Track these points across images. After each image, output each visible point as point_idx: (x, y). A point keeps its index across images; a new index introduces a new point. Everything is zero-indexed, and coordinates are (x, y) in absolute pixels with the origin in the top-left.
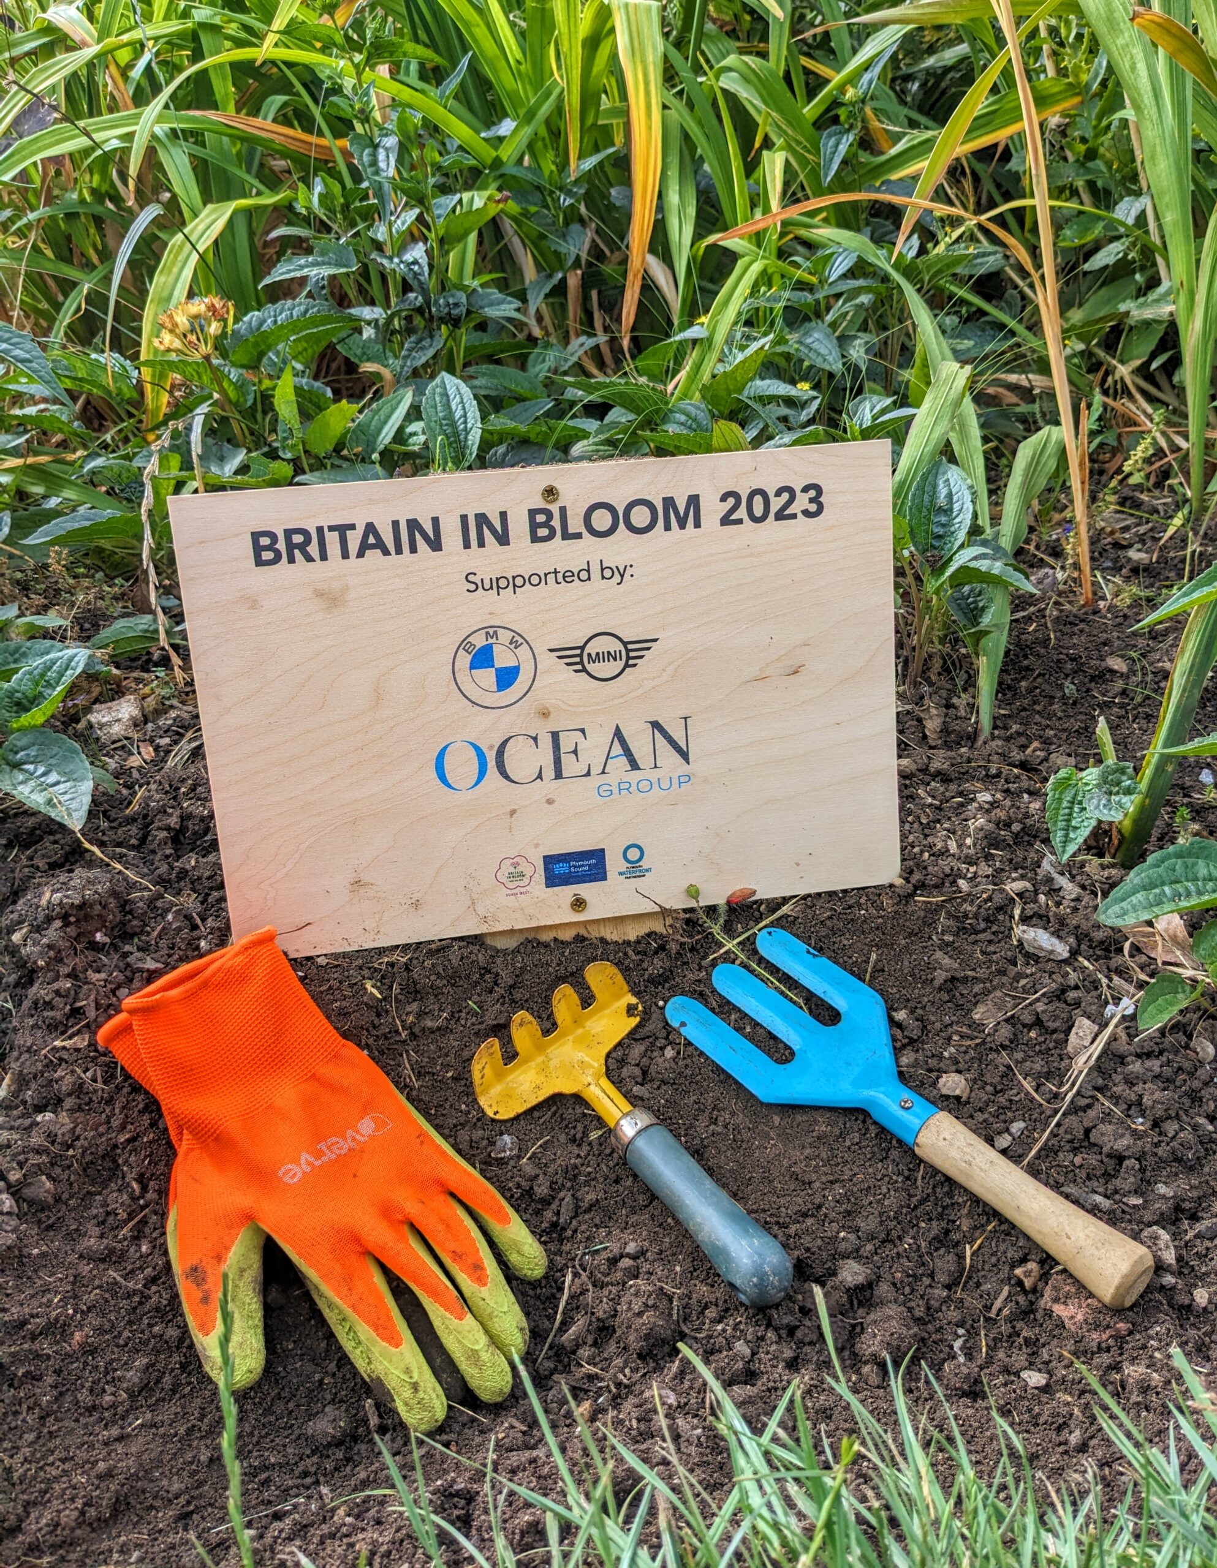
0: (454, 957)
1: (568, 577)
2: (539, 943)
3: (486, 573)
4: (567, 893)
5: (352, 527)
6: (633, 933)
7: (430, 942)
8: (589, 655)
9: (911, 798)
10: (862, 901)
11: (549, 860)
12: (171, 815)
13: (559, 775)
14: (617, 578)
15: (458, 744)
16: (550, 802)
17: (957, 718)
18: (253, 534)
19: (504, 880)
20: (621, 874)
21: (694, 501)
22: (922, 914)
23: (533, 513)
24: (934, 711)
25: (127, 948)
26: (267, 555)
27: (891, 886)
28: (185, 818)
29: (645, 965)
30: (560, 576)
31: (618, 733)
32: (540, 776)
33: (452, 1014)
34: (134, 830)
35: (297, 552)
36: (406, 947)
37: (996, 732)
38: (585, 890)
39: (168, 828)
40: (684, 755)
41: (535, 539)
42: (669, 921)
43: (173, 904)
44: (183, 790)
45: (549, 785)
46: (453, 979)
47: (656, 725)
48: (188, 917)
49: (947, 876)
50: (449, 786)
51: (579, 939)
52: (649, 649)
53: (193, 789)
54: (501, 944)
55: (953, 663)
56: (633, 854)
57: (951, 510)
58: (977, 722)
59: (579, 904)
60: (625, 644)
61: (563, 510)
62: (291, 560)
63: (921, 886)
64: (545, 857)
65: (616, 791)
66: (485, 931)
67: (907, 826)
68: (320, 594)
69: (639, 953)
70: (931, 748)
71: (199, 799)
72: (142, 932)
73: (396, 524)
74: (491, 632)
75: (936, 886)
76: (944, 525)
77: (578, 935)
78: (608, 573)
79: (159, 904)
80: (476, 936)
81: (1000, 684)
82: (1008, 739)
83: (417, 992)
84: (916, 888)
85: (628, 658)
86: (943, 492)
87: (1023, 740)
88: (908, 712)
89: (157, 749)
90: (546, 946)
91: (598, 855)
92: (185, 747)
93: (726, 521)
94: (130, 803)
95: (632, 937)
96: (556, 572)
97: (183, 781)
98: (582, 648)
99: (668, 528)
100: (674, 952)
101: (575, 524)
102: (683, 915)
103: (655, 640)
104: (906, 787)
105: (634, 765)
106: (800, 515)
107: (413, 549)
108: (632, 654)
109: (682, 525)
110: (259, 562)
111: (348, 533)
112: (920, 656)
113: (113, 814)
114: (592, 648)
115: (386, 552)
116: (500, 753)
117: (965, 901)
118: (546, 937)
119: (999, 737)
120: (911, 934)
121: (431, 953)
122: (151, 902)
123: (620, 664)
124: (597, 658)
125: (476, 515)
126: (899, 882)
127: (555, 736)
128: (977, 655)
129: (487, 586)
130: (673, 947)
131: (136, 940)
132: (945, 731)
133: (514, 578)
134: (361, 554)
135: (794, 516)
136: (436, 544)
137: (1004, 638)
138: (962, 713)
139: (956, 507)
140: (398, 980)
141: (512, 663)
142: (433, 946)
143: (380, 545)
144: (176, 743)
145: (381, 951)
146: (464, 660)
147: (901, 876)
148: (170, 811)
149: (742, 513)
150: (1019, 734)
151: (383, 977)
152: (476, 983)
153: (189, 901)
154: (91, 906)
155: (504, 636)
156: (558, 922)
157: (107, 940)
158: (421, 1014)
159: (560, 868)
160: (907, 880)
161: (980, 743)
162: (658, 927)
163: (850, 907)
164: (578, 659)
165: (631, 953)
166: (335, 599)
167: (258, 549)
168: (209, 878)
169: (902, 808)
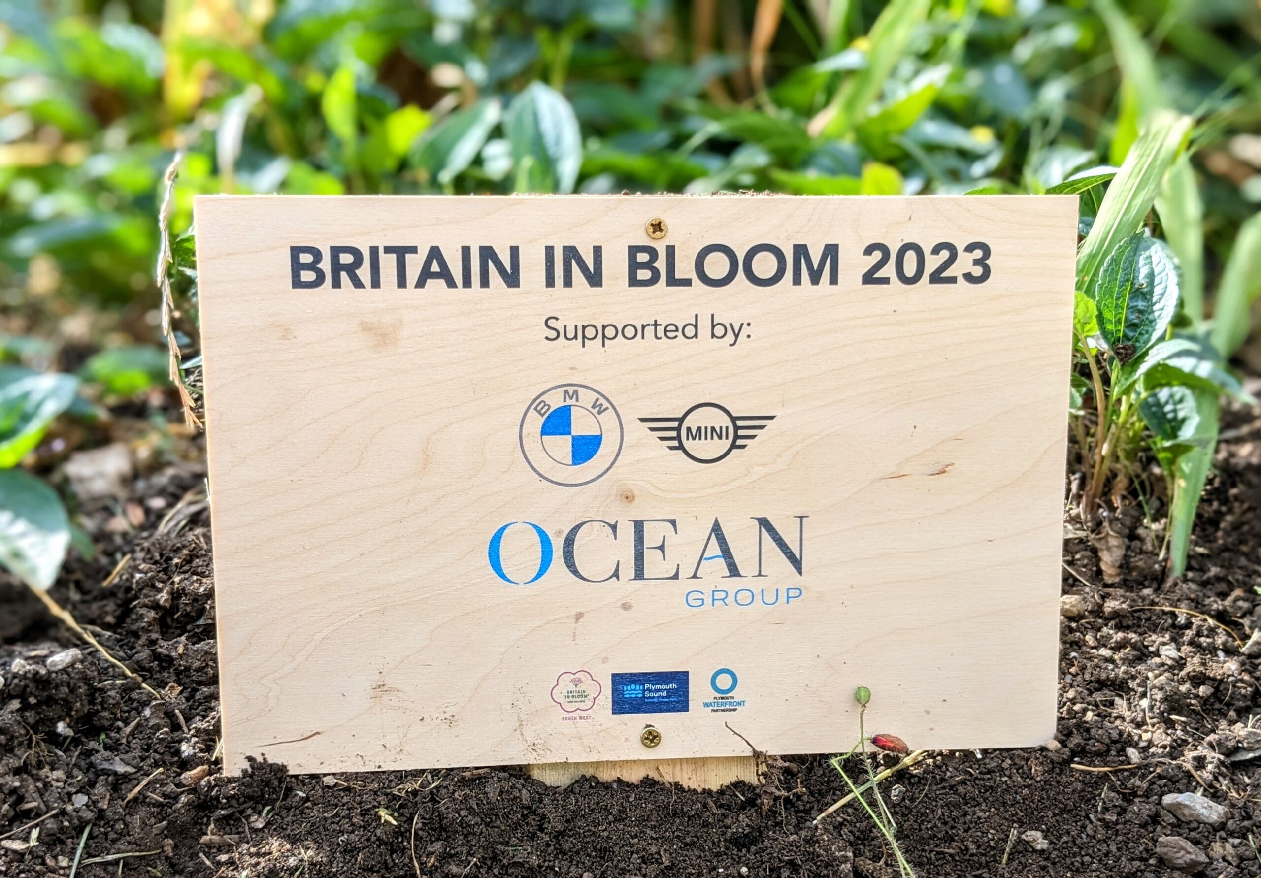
0: (492, 791)
1: (670, 331)
2: (598, 783)
3: (570, 320)
4: (638, 722)
5: (413, 250)
6: (716, 780)
7: (464, 769)
8: (689, 429)
9: (1077, 645)
10: (1005, 765)
11: (619, 680)
12: (160, 591)
13: (639, 574)
14: (730, 338)
15: (519, 526)
16: (626, 607)
17: (1141, 552)
18: (293, 249)
19: (562, 700)
20: (706, 705)
21: (831, 251)
22: (1079, 786)
23: (633, 251)
24: (1113, 542)
25: (92, 744)
26: (308, 276)
27: (1043, 749)
28: (176, 595)
29: (728, 821)
30: (660, 330)
31: (717, 529)
32: (616, 574)
33: (483, 860)
34: (111, 606)
35: (344, 275)
36: (435, 772)
37: (1190, 575)
38: (660, 721)
39: (156, 606)
40: (797, 563)
41: (634, 281)
42: (763, 768)
43: (151, 697)
44: (176, 561)
45: (627, 585)
46: (489, 815)
47: (764, 523)
48: (170, 715)
49: (1114, 742)
50: (503, 576)
51: (648, 783)
52: (762, 427)
53: (189, 560)
54: (551, 779)
55: (1142, 483)
56: (724, 682)
57: (1151, 292)
58: (1166, 560)
59: (651, 738)
60: (734, 419)
61: (671, 251)
62: (336, 284)
63: (1080, 752)
64: (614, 676)
65: (708, 600)
66: (532, 761)
67: (1069, 678)
68: (366, 328)
69: (721, 806)
70: (1106, 586)
71: (197, 574)
72: (111, 728)
73: (466, 251)
74: (571, 391)
75: (1098, 754)
76: (1141, 312)
77: (647, 778)
78: (719, 331)
79: (134, 695)
80: (520, 768)
81: (1199, 516)
82: (1204, 584)
83: (443, 829)
84: (1074, 754)
85: (737, 436)
86: (1144, 271)
87: (1222, 587)
88: (1081, 541)
89: (148, 511)
90: (607, 786)
91: (681, 679)
92: (184, 508)
93: (869, 278)
94: (108, 574)
95: (715, 787)
96: (656, 324)
97: (177, 550)
98: (681, 420)
99: (797, 281)
100: (766, 808)
101: (685, 268)
102: (780, 763)
103: (772, 418)
104: (1071, 630)
105: (734, 571)
106: (961, 280)
107: (485, 282)
108: (741, 433)
109: (815, 278)
110: (297, 283)
111: (408, 256)
112: (1100, 472)
113: (88, 584)
114: (692, 422)
115: (451, 284)
116: (569, 542)
117: (1133, 774)
118: (606, 776)
119: (1192, 580)
120: (1064, 811)
121: (464, 783)
122: (126, 690)
123: (726, 444)
124: (698, 433)
125: (565, 248)
126: (1054, 745)
127: (639, 526)
128: (1173, 476)
129: (571, 335)
130: (767, 801)
131: (103, 736)
132: (1125, 566)
133: (604, 327)
134: (420, 284)
135: (953, 280)
136: (512, 279)
137: (1207, 460)
138: (1148, 546)
139: (1157, 291)
140: (421, 811)
141: (594, 432)
142: (468, 774)
143: (445, 275)
144: (171, 505)
145: (401, 776)
146: (535, 422)
147: (1056, 738)
148: (160, 585)
149: (889, 270)
150: (1218, 579)
151: (401, 806)
152: (517, 825)
153: (172, 694)
154: (57, 687)
155: (587, 398)
156: (624, 758)
157: (70, 733)
158: (445, 857)
159: (632, 691)
160: (1063, 743)
161: (1168, 584)
162: (750, 776)
163: (989, 772)
164: (674, 434)
165: (711, 803)
166: (384, 336)
167: (297, 267)
168: (198, 670)
169: (1064, 656)
